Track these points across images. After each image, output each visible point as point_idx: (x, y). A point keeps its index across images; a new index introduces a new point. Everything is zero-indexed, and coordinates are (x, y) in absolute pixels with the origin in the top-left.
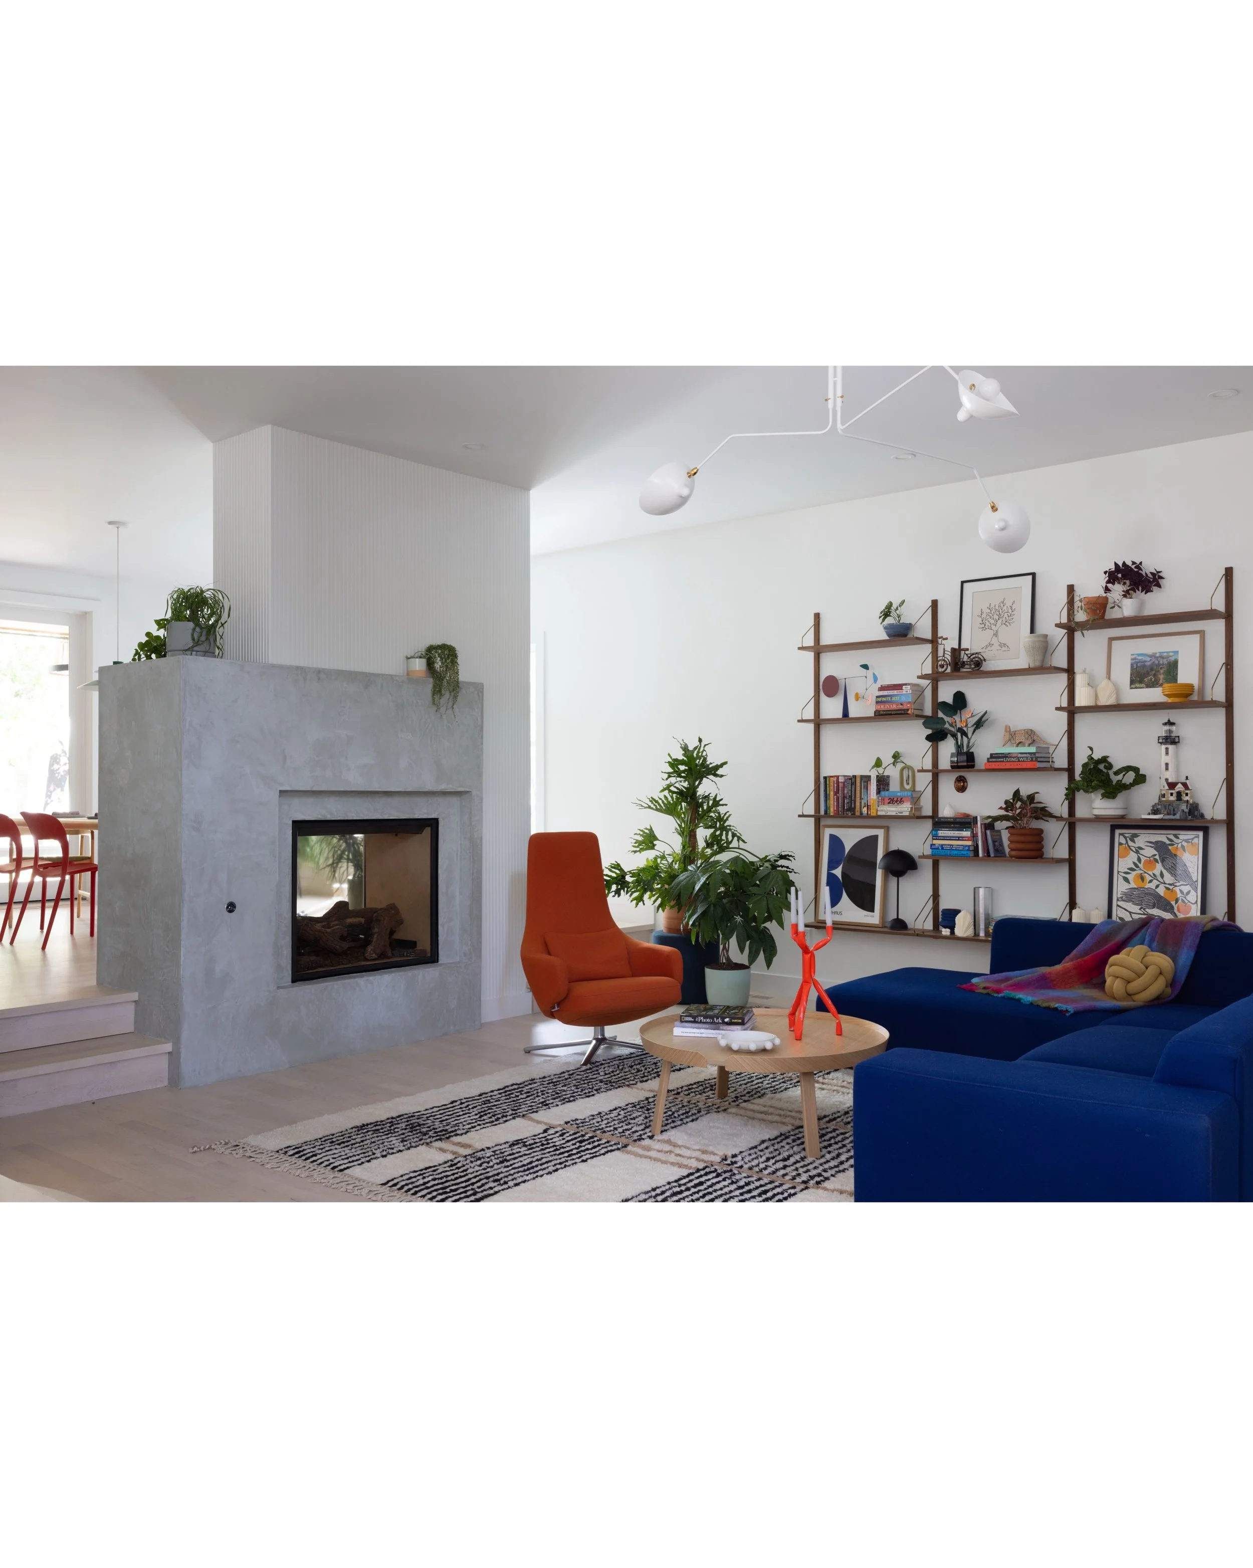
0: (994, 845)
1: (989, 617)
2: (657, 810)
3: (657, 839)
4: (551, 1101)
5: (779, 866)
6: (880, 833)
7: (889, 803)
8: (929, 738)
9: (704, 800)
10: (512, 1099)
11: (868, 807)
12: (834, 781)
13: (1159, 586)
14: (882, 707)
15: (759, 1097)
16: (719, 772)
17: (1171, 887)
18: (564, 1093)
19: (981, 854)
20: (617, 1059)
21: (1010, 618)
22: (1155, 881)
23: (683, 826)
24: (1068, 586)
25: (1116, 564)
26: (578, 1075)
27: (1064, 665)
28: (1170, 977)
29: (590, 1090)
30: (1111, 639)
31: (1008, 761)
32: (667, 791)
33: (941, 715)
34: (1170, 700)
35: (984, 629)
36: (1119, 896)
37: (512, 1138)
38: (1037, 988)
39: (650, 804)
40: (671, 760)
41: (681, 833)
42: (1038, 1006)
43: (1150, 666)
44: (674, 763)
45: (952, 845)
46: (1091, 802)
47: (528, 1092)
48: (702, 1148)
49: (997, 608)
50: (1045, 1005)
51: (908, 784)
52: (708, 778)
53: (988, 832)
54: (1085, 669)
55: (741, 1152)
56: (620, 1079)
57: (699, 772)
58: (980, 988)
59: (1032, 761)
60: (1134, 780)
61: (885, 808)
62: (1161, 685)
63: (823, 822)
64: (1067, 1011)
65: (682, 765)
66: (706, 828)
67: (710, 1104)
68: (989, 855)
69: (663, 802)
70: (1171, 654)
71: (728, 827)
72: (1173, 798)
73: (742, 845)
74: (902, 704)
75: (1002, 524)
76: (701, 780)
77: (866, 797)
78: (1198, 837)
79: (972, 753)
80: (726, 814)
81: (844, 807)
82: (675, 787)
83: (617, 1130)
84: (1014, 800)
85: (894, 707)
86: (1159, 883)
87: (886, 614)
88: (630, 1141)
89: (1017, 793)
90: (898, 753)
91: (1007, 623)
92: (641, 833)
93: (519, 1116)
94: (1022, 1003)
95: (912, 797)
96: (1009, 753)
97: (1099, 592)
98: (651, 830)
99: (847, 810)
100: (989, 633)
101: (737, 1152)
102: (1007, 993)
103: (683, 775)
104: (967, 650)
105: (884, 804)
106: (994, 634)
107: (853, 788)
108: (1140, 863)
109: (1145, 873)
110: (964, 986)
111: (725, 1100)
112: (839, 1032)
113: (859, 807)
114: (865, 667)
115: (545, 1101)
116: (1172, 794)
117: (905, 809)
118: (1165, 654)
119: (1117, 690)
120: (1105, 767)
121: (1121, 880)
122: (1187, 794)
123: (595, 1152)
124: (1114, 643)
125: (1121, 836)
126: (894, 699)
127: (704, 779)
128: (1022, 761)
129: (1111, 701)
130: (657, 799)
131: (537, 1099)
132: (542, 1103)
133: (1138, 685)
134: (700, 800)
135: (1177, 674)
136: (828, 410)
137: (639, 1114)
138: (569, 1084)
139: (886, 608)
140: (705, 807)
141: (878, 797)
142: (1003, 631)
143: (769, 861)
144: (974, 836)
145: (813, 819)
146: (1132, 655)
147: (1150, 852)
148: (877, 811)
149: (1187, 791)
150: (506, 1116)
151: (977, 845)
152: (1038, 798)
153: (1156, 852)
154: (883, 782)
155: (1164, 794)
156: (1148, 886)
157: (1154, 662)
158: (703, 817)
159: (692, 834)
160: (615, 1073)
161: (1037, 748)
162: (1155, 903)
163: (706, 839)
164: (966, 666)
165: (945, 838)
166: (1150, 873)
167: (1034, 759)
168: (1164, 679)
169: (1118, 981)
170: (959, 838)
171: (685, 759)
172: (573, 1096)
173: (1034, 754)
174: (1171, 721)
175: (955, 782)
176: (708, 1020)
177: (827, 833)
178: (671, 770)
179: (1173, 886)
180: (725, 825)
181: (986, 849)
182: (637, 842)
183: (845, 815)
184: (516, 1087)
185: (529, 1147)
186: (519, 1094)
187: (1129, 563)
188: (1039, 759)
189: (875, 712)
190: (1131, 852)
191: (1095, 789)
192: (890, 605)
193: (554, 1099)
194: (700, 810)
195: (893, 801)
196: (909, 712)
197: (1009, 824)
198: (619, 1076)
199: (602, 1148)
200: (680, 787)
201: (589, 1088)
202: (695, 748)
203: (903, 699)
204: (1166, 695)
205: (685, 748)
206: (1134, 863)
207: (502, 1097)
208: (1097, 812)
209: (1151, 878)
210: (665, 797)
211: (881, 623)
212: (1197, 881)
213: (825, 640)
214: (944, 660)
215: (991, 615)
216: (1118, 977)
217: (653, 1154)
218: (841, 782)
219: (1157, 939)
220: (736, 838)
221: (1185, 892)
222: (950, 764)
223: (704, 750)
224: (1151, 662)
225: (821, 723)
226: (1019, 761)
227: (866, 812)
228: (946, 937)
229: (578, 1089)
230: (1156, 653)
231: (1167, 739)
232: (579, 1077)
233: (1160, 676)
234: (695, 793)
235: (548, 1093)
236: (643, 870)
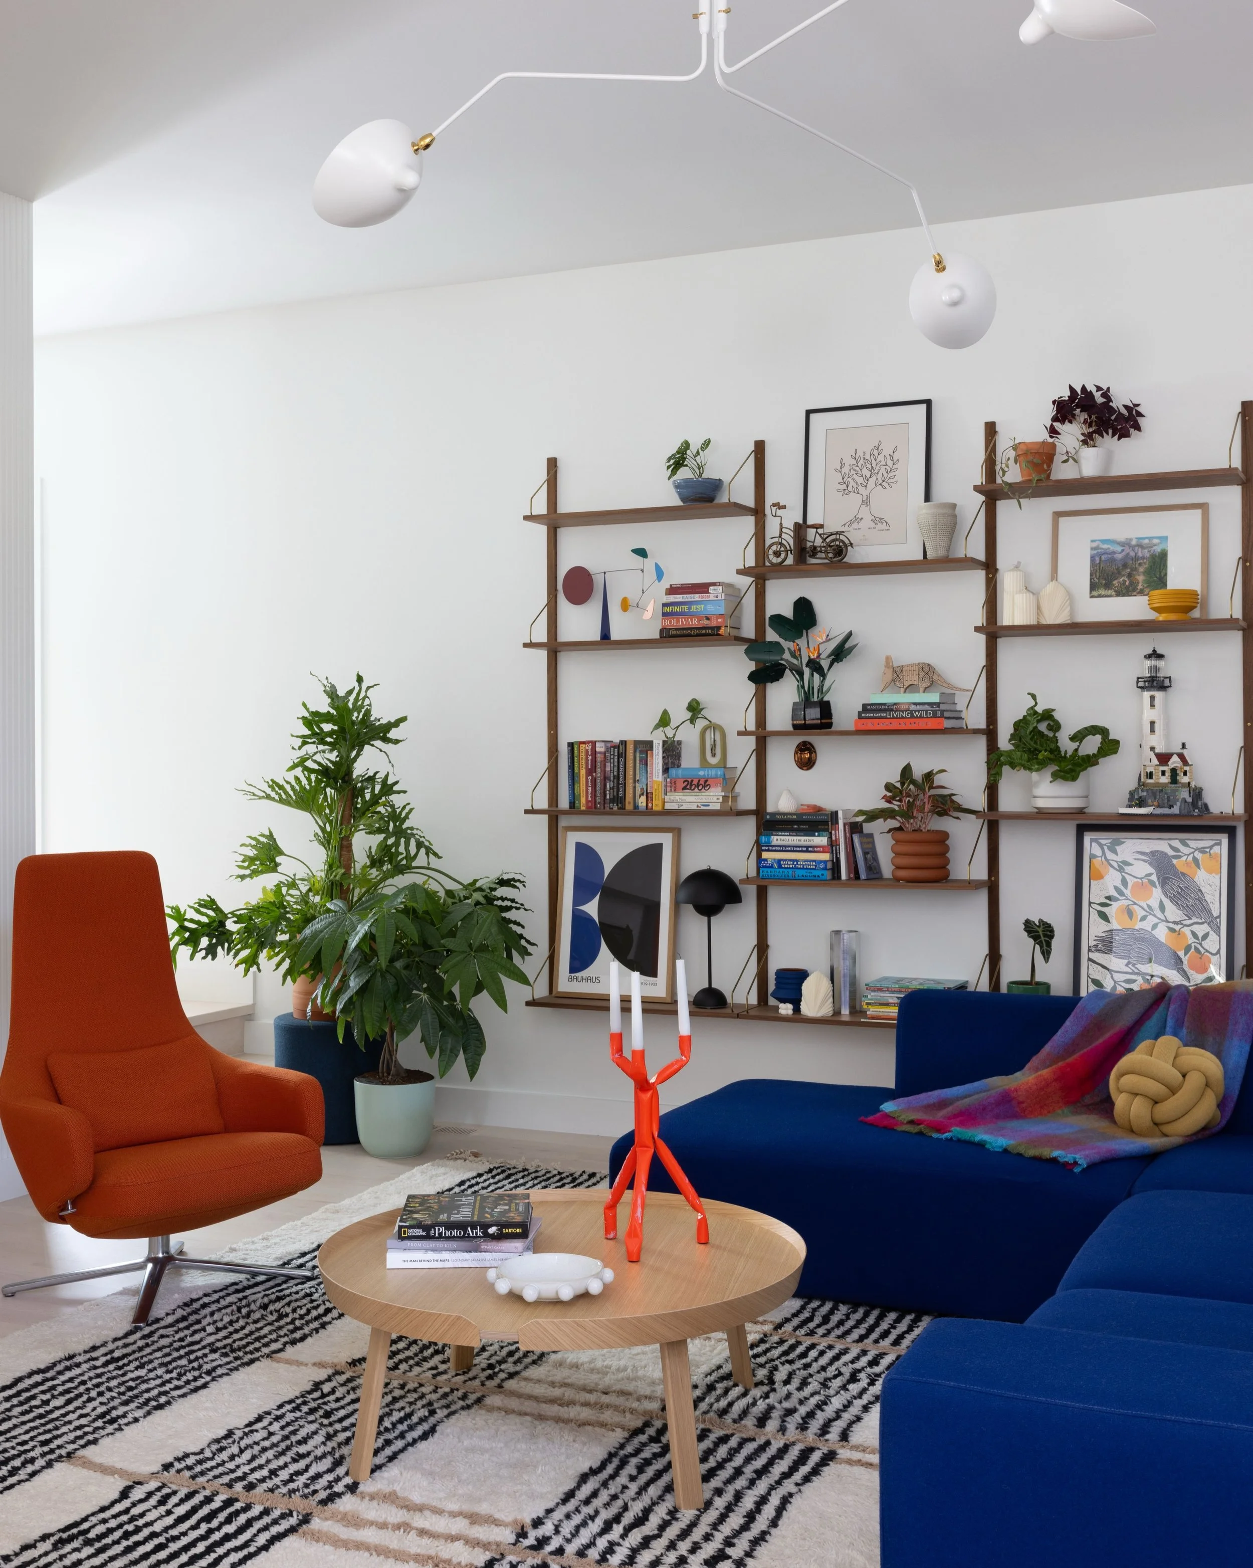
0: (866, 859)
1: (853, 472)
2: (281, 801)
3: (281, 853)
4: (121, 1410)
5: (498, 899)
6: (666, 840)
7: (684, 788)
8: (753, 677)
9: (365, 784)
10: (37, 1412)
11: (649, 796)
12: (587, 751)
13: (1138, 428)
14: (673, 623)
15: (534, 1362)
16: (393, 734)
17: (1177, 927)
18: (144, 1387)
19: (844, 876)
20: (232, 1289)
21: (891, 474)
22: (1150, 918)
23: (328, 829)
24: (987, 424)
25: (1072, 389)
26: (162, 1336)
27: (981, 556)
28: (1221, 1089)
29: (196, 1373)
30: (1058, 515)
31: (894, 718)
32: (300, 769)
33: (771, 636)
34: (1161, 617)
35: (846, 492)
36: (1092, 943)
37: (55, 1522)
38: (998, 1117)
39: (269, 791)
40: (307, 715)
41: (326, 842)
42: (1020, 1155)
43: (1121, 560)
44: (313, 720)
45: (797, 861)
46: (1029, 787)
47: (68, 1391)
48: (466, 1507)
49: (868, 456)
50: (1031, 1152)
51: (714, 755)
52: (373, 745)
53: (856, 838)
54: (1019, 563)
55: (549, 1511)
56: (249, 1339)
57: (359, 734)
58: (902, 1123)
59: (935, 716)
60: (1100, 749)
61: (677, 798)
62: (1141, 593)
63: (563, 822)
64: (1076, 1163)
65: (327, 722)
66: (370, 833)
67: (447, 1390)
68: (857, 877)
69: (293, 788)
70: (1155, 541)
71: (409, 831)
72: (1165, 780)
73: (434, 862)
74: (708, 619)
75: (955, 294)
76: (361, 749)
77: (644, 780)
78: (1219, 844)
79: (828, 703)
80: (404, 807)
81: (605, 796)
82: (315, 761)
83: (277, 1476)
84: (903, 784)
85: (695, 623)
86: (1157, 921)
87: (678, 461)
88: (313, 1501)
89: (906, 772)
90: (698, 703)
91: (884, 484)
92: (254, 843)
93: (59, 1458)
94: (989, 1150)
95: (724, 779)
96: (895, 704)
97: (1042, 436)
98: (271, 836)
99: (612, 801)
100: (855, 499)
101: (541, 1514)
102: (957, 1132)
103: (329, 739)
104: (822, 526)
105: (675, 790)
106: (863, 501)
107: (622, 763)
108: (1126, 887)
109: (1135, 904)
110: (871, 1118)
111: (471, 1375)
112: (703, 1236)
113: (631, 795)
114: (641, 553)
115: (108, 1412)
116: (1163, 773)
117: (713, 798)
118: (1146, 541)
119: (1070, 598)
120: (1050, 728)
121: (1095, 916)
122: (1185, 773)
123: (246, 1545)
124: (1062, 520)
125: (1094, 844)
126: (694, 608)
127: (366, 746)
128: (917, 717)
129: (1062, 618)
130: (282, 782)
131: (90, 1406)
132: (102, 1415)
133: (1102, 592)
134: (359, 785)
135: (1166, 574)
136: (700, 36)
137: (313, 1427)
138: (151, 1361)
139: (678, 452)
140: (368, 797)
141: (666, 779)
142: (879, 497)
143: (480, 889)
144: (833, 845)
145: (545, 817)
146: (1092, 541)
147: (1142, 869)
148: (664, 803)
149: (1186, 768)
150: (32, 1461)
151: (838, 860)
152: (938, 780)
153: (1152, 870)
154: (672, 751)
155: (1151, 773)
156: (1139, 925)
157: (1128, 554)
158: (364, 814)
159: (345, 843)
160: (237, 1326)
161: (942, 694)
162: (1151, 953)
163: (370, 852)
164: (819, 555)
165: (783, 849)
166: (1144, 904)
167: (938, 714)
168: (1145, 581)
169: (1138, 1100)
170: (807, 849)
171: (333, 711)
172: (165, 1393)
173: (938, 704)
174: (1158, 652)
175: (796, 753)
176: (455, 1233)
177: (570, 842)
178: (307, 732)
179: (1180, 926)
180: (404, 826)
181: (853, 866)
182: (247, 858)
183: (607, 809)
184: (38, 1378)
185: (98, 1545)
186: (48, 1396)
187: (1091, 388)
188: (946, 714)
189: (661, 631)
190: (1111, 870)
191: (1042, 764)
192: (686, 445)
193: (126, 1403)
194: (359, 800)
195: (691, 785)
196: (722, 631)
197: (893, 823)
198: (246, 1331)
199: (260, 1531)
200: (325, 762)
201: (194, 1369)
202: (350, 692)
203: (711, 609)
204: (1154, 609)
205: (332, 693)
206: (1116, 888)
207: (13, 1406)
208: (1041, 803)
209: (1144, 913)
210: (297, 779)
211: (669, 478)
212: (1219, 917)
213: (566, 505)
214: (781, 544)
215: (857, 469)
216: (1137, 1094)
217: (369, 1535)
218: (600, 753)
219: (1186, 1024)
220: (423, 851)
221: (1200, 935)
222: (791, 722)
223: (366, 697)
224: (1124, 553)
225: (559, 649)
226: (912, 717)
227: (644, 804)
228: (785, 1019)
229: (171, 1372)
230: (1131, 540)
231: (1153, 681)
232: (165, 1342)
233: (1137, 577)
234: (349, 772)
235: (110, 1389)
236: (256, 910)
